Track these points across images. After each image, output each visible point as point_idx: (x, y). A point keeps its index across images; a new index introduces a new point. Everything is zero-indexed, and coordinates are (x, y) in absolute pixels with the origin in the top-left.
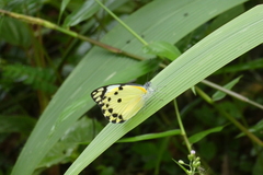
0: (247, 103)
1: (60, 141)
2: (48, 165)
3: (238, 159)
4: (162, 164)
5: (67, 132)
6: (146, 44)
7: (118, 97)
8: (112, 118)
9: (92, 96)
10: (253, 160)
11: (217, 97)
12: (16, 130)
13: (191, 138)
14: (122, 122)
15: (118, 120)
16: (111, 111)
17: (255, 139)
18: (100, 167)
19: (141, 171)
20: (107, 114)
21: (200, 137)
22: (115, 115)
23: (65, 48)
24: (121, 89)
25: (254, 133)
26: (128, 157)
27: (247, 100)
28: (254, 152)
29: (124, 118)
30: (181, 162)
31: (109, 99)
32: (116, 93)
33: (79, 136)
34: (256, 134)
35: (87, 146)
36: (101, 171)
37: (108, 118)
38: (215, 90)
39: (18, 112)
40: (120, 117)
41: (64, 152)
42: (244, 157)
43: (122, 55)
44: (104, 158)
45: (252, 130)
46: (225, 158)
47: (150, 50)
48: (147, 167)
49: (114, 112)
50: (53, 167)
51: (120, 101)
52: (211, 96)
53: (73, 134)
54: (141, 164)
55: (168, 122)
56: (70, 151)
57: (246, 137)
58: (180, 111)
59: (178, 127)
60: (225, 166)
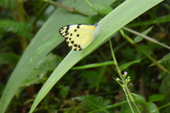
0: (157, 44)
1: (35, 69)
2: (28, 85)
3: (150, 81)
4: (101, 84)
5: (40, 63)
6: (91, 5)
7: (77, 33)
8: (74, 48)
9: (60, 32)
10: (159, 82)
11: (137, 40)
12: (6, 62)
13: (121, 67)
14: (80, 50)
15: (78, 49)
16: (72, 42)
17: (162, 67)
18: (60, 86)
19: (87, 89)
20: (70, 44)
21: (126, 66)
22: (76, 46)
23: (38, 10)
24: (78, 27)
25: (161, 64)
26: (78, 80)
27: (157, 42)
28: (160, 77)
29: (81, 47)
30: (118, 79)
31: (71, 35)
32: (75, 31)
33: (47, 66)
34: (162, 64)
35: (52, 72)
36: (61, 89)
37: (71, 47)
38: (136, 36)
39: (7, 51)
40: (79, 47)
41: (38, 76)
42: (153, 80)
43: (75, 13)
44: (63, 81)
45: (159, 62)
46: (141, 81)
47: (94, 9)
48: (91, 86)
49: (75, 43)
50: (31, 86)
51: (78, 36)
52: (133, 40)
53: (44, 64)
54: (87, 85)
55: (104, 57)
56: (42, 76)
57: (156, 66)
58: (113, 48)
59: (112, 60)
60: (141, 85)
